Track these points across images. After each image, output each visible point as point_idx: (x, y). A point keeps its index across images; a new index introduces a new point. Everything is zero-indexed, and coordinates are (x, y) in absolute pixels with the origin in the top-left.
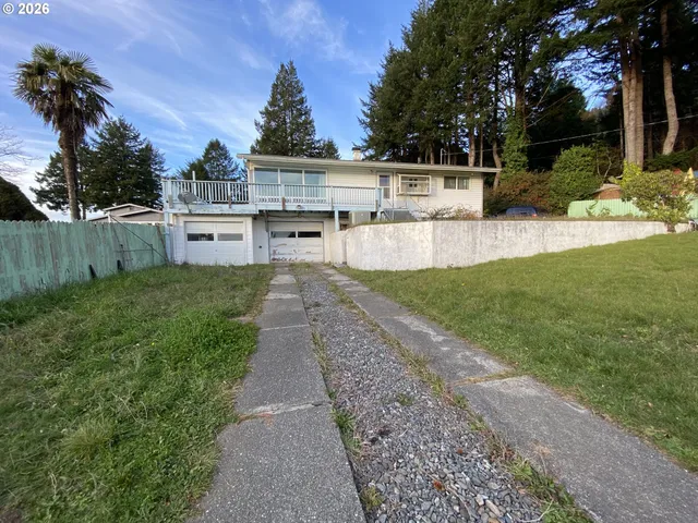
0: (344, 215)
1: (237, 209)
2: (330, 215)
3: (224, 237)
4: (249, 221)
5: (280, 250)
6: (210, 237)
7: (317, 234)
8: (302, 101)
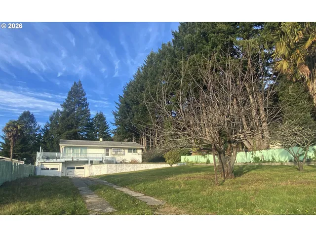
0: (92, 162)
1: (58, 160)
2: (87, 162)
3: (53, 169)
4: (61, 164)
5: (69, 173)
6: (48, 169)
7: (83, 168)
8: (85, 100)
